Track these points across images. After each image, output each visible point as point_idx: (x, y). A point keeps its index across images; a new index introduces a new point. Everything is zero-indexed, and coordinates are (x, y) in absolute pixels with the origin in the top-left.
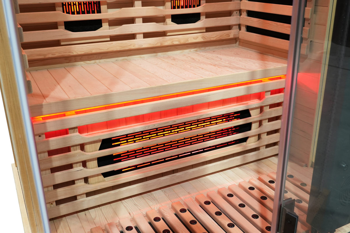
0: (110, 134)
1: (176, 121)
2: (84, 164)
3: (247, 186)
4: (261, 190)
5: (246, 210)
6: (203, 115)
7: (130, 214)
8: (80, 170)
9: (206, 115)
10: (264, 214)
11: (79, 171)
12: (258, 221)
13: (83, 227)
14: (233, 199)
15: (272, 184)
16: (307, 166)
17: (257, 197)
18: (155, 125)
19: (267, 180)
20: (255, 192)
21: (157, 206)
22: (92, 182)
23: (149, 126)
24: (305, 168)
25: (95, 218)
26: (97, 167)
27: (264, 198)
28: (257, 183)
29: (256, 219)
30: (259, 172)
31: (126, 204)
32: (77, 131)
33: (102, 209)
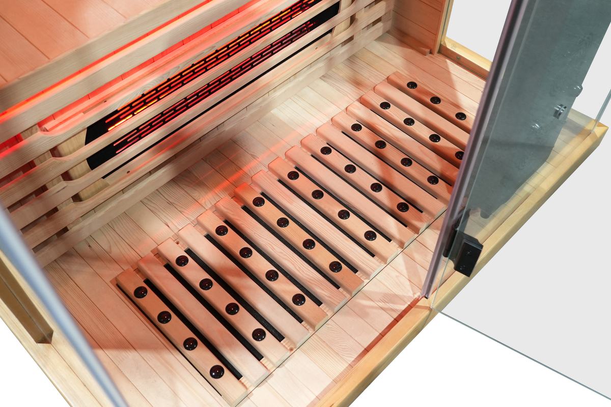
0: (102, 111)
1: (215, 47)
2: (67, 176)
3: (349, 123)
4: (372, 129)
5: (358, 176)
6: (261, 18)
7: (168, 226)
8: (62, 189)
9: (266, 16)
10: (388, 179)
11: (61, 192)
12: (383, 195)
13: (98, 273)
14: (333, 158)
15: (387, 110)
16: (431, 53)
17: (370, 145)
18: (179, 67)
19: (377, 101)
20: (364, 134)
21: (208, 198)
22: (86, 195)
23: (169, 73)
24: (428, 56)
25: (111, 249)
26: (88, 171)
27: (380, 144)
28: (363, 113)
29: (379, 191)
30: (357, 83)
31: (152, 205)
32: (37, 129)
33: (114, 227)
